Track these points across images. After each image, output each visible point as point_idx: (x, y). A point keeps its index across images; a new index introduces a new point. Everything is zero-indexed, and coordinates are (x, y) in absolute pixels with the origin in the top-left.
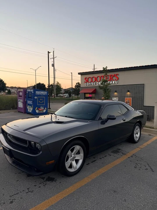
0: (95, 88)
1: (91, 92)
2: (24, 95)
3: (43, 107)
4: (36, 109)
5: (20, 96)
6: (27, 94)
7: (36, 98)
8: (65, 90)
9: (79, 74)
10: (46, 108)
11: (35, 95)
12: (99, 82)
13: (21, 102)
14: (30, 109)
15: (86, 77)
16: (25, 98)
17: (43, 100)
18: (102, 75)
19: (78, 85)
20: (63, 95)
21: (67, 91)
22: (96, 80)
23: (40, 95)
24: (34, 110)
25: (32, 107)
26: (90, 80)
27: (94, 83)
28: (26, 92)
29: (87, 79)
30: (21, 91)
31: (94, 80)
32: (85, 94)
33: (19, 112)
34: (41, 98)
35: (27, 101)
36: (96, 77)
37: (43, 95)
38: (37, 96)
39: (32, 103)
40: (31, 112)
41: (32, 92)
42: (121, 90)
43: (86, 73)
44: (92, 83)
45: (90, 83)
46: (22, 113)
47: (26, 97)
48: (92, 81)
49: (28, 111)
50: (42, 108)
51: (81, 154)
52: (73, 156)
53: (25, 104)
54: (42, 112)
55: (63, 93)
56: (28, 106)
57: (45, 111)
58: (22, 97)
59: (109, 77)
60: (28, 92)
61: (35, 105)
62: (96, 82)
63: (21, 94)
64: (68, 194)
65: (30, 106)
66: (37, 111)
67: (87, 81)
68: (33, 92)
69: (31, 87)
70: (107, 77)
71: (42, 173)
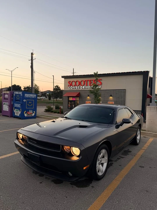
0: (79, 92)
1: (75, 96)
2: (11, 98)
3: (32, 110)
4: (24, 113)
5: (5, 99)
6: (14, 97)
7: (25, 100)
8: (42, 92)
9: (63, 77)
10: (34, 112)
11: (23, 97)
12: (83, 86)
13: (7, 105)
14: (17, 113)
15: (70, 81)
16: (11, 100)
17: (32, 103)
18: (86, 80)
19: (57, 88)
20: (40, 98)
21: (44, 94)
22: (80, 84)
23: (29, 98)
24: (22, 114)
25: (20, 110)
26: (74, 84)
27: (77, 87)
28: (13, 95)
29: (70, 83)
30: (7, 94)
31: (78, 83)
32: (69, 97)
33: (3, 116)
34: (30, 101)
35: (13, 104)
36: (80, 81)
37: (32, 98)
38: (26, 98)
39: (21, 106)
40: (19, 115)
41: (20, 95)
42: (104, 94)
43: (70, 77)
44: (76, 87)
45: (74, 87)
46: (8, 116)
47: (13, 100)
48: (76, 85)
49: (15, 115)
50: (31, 112)
51: (105, 158)
52: (100, 160)
53: (11, 107)
54: (30, 116)
55: (40, 96)
56: (16, 110)
57: (33, 115)
58: (7, 99)
59: (93, 82)
60: (16, 94)
61: (24, 109)
62: (80, 86)
63: (6, 96)
64: (108, 198)
65: (18, 110)
66: (26, 115)
67: (71, 85)
68: (22, 95)
69: (5, 89)
70: (91, 81)
71: (78, 178)
